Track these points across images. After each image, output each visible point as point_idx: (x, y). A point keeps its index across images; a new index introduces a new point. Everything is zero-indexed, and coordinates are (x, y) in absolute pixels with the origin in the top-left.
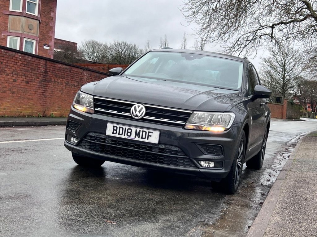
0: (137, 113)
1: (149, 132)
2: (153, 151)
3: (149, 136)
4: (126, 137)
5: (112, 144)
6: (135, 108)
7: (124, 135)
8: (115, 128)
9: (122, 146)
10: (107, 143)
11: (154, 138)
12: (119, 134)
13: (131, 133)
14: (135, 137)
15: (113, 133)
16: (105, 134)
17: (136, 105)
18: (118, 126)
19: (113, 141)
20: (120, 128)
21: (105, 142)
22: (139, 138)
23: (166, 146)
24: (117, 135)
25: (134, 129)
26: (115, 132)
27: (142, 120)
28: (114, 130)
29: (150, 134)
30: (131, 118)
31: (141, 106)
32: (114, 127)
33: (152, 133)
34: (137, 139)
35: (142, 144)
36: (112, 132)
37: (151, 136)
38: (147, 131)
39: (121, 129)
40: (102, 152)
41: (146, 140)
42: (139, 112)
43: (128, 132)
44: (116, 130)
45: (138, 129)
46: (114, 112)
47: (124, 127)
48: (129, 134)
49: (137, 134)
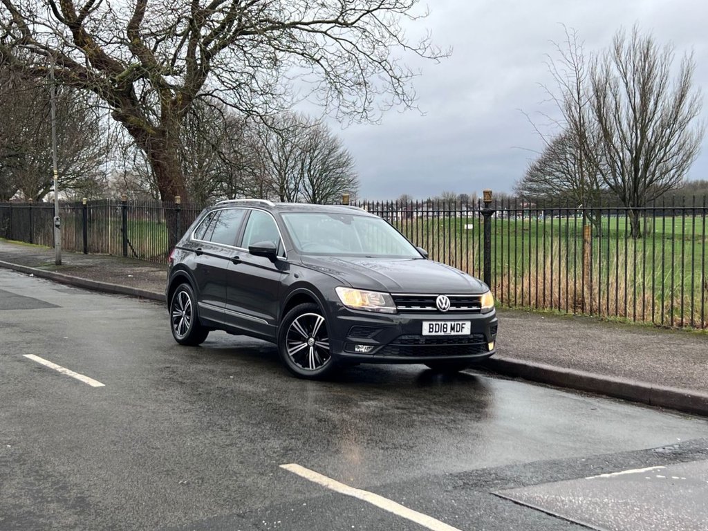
0: (444, 305)
2: (464, 343)
3: (462, 328)
4: (443, 334)
6: (440, 300)
7: (441, 332)
8: (431, 326)
9: (437, 344)
10: (421, 344)
11: (467, 330)
12: (436, 332)
13: (446, 328)
14: (451, 332)
15: (430, 332)
16: (421, 334)
17: (441, 297)
18: (434, 323)
19: (427, 340)
20: (436, 325)
21: (419, 344)
23: (474, 335)
24: (434, 334)
25: (449, 324)
26: (431, 330)
27: (450, 312)
28: (430, 328)
29: (463, 326)
31: (445, 297)
32: (430, 325)
33: (465, 324)
34: (453, 333)
35: (454, 338)
36: (428, 331)
37: (464, 328)
38: (461, 323)
39: (437, 326)
40: (415, 355)
41: (460, 333)
42: (446, 304)
43: (444, 328)
44: (432, 328)
45: (453, 323)
46: (418, 308)
47: (440, 323)
48: (445, 330)
49: (452, 329)
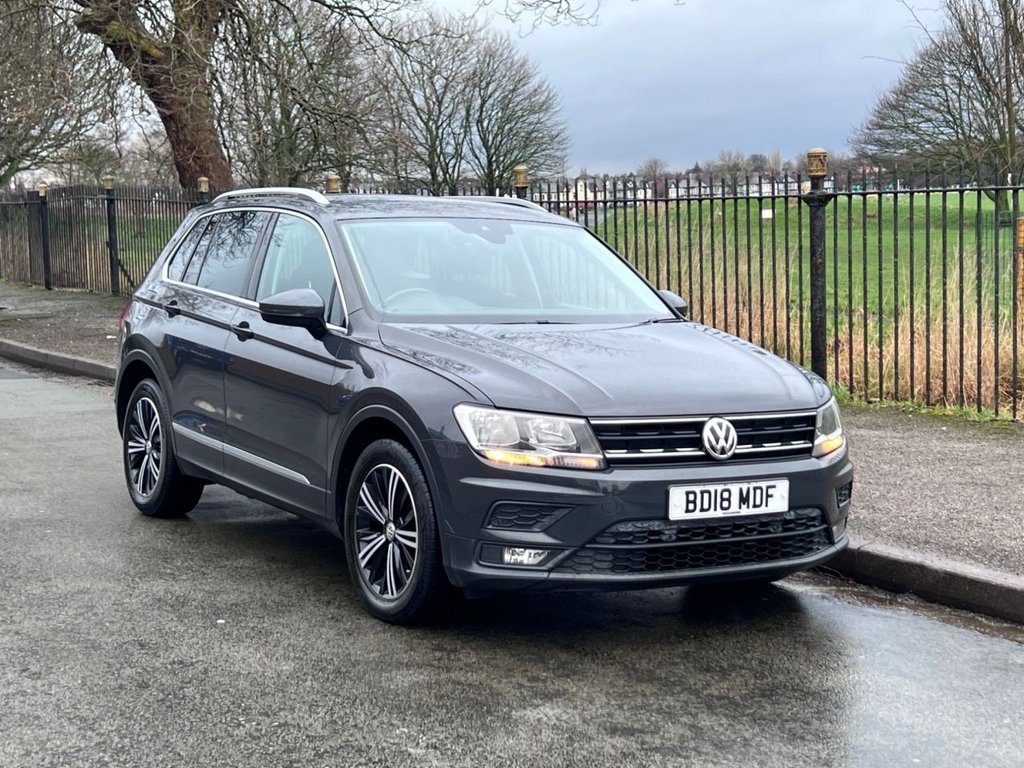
0: (722, 442)
1: (768, 487)
2: (771, 533)
3: (768, 496)
4: (720, 514)
5: (679, 539)
6: (713, 431)
7: (715, 509)
8: (691, 497)
9: (705, 539)
10: (667, 542)
11: (779, 500)
12: (702, 510)
13: (729, 500)
14: (740, 507)
15: (687, 511)
16: (665, 518)
17: (713, 423)
18: (698, 489)
19: (681, 531)
20: (702, 493)
21: (661, 541)
22: (748, 507)
23: (798, 512)
24: (697, 515)
25: (735, 488)
26: (691, 506)
27: (737, 458)
28: (688, 502)
29: (770, 491)
30: (708, 460)
31: (725, 423)
32: (688, 493)
33: (774, 487)
34: (745, 511)
35: (748, 521)
36: (685, 508)
37: (771, 496)
38: (764, 484)
39: (706, 496)
40: (651, 568)
41: (762, 510)
43: (723, 499)
44: (694, 502)
45: (745, 486)
46: (658, 453)
47: (711, 488)
48: (725, 504)
49: (744, 500)
